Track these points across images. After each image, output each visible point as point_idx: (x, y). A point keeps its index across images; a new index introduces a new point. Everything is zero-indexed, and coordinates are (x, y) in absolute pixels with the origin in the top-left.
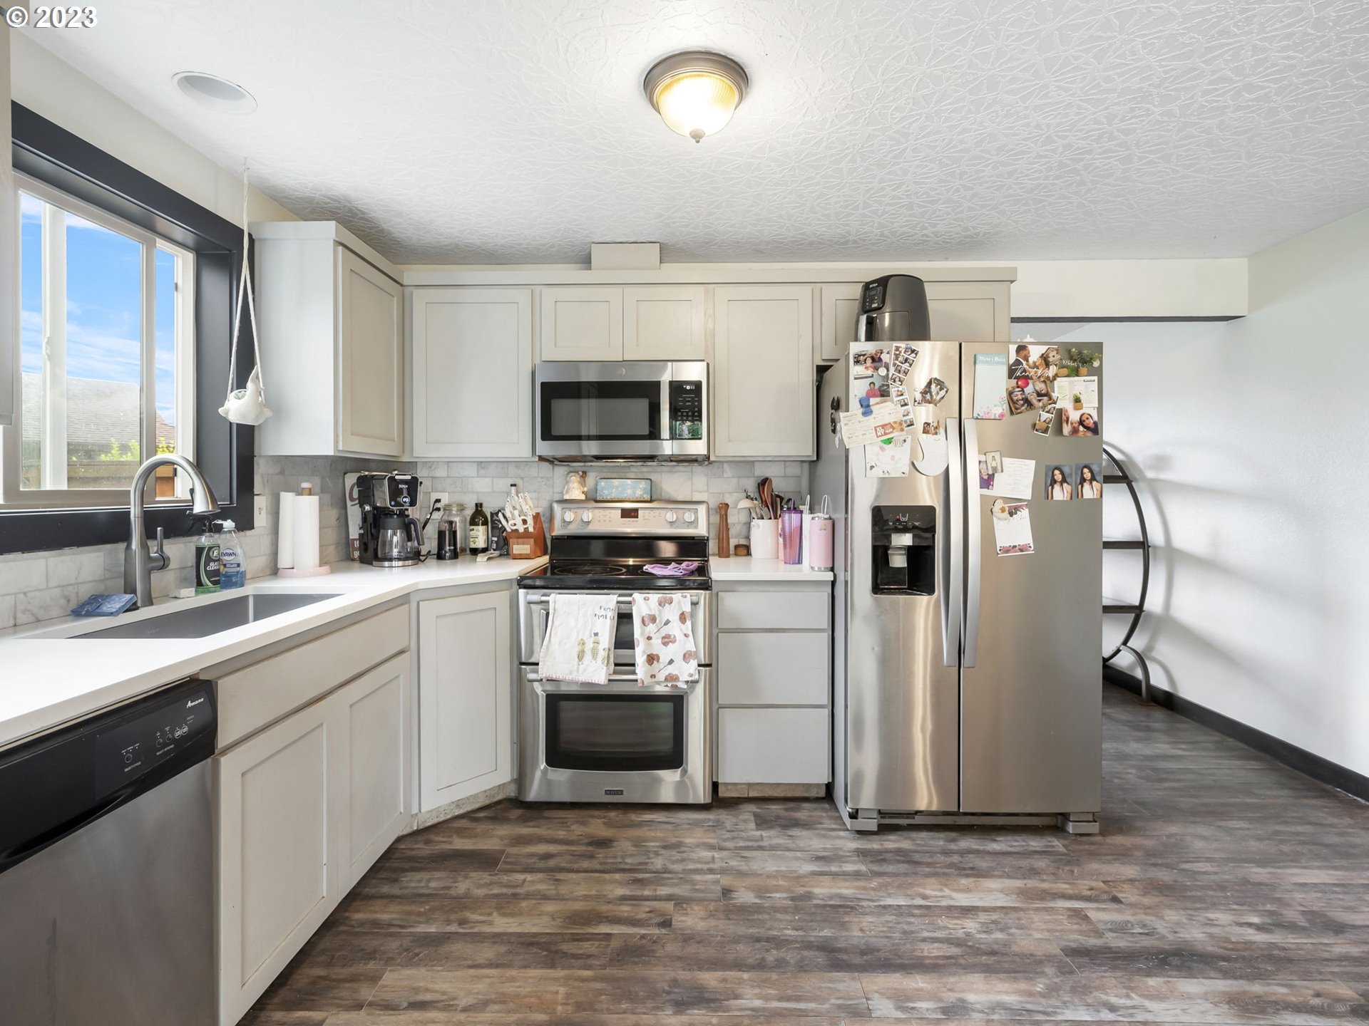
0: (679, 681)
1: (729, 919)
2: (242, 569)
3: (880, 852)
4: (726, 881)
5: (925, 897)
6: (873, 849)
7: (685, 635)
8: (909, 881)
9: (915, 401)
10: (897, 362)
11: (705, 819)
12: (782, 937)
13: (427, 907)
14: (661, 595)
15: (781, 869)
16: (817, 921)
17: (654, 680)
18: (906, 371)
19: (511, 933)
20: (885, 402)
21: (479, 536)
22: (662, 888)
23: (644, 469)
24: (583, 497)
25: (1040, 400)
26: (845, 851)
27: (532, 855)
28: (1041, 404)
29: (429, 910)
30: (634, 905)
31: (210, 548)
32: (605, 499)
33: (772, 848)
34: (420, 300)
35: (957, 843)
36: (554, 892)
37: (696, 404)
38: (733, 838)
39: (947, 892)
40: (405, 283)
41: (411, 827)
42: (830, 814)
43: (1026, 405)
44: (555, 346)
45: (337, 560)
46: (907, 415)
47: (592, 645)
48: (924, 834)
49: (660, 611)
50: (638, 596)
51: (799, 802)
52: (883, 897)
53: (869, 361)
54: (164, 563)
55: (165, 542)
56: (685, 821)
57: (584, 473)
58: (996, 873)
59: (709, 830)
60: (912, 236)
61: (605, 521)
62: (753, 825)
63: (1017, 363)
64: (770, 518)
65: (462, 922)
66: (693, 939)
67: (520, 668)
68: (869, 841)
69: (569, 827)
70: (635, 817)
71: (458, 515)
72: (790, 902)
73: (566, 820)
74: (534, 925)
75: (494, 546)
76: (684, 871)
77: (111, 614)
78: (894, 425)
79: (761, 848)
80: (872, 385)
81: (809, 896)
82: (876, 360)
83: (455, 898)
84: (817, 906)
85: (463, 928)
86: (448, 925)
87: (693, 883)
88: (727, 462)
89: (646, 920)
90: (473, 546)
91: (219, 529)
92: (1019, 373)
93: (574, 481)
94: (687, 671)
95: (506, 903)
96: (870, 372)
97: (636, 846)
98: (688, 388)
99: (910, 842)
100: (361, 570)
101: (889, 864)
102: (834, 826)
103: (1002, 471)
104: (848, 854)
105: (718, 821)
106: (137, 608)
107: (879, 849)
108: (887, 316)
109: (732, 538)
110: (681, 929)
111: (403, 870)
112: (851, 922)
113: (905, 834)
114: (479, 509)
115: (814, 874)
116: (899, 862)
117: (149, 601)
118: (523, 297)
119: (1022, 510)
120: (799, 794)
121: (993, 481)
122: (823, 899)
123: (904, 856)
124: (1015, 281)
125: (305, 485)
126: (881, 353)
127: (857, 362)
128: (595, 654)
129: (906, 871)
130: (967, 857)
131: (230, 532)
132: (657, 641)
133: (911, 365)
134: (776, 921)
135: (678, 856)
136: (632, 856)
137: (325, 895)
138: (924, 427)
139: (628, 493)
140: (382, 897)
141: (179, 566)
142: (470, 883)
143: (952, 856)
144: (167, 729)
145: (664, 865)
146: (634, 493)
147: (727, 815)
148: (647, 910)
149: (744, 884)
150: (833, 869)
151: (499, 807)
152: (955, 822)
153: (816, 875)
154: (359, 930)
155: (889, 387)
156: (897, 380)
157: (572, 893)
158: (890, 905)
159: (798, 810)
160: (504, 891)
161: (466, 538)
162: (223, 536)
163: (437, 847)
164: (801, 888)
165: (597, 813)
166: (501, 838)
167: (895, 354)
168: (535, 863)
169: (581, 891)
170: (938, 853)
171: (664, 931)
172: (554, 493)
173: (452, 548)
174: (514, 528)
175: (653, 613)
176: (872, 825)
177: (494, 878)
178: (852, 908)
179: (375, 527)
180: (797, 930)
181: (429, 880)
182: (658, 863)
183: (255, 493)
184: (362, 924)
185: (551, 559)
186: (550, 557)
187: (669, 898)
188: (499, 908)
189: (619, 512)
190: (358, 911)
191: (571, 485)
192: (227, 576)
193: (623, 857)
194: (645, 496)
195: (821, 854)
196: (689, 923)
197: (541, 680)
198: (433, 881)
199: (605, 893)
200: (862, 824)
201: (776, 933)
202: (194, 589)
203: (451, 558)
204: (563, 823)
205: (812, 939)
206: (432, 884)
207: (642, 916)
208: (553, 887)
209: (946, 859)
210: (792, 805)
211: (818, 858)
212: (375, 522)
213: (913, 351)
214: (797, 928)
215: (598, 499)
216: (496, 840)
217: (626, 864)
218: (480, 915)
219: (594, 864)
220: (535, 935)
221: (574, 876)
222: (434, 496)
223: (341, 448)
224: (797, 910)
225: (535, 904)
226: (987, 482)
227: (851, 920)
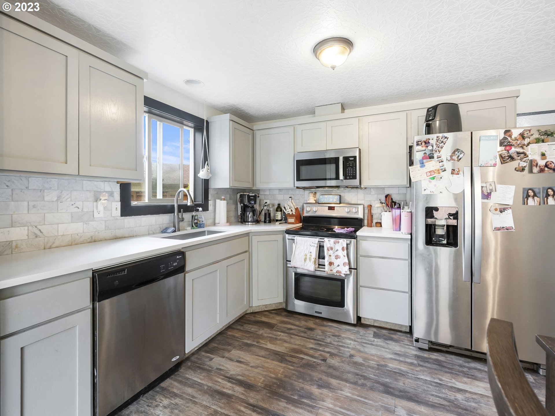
0: (341, 273)
1: (349, 365)
2: (204, 222)
3: (426, 358)
4: (352, 352)
5: (441, 380)
6: (424, 356)
7: (344, 256)
8: (436, 372)
9: (447, 160)
10: (438, 143)
11: (353, 330)
12: (368, 377)
13: (249, 335)
14: (335, 240)
15: (378, 354)
16: (385, 375)
17: (331, 272)
18: (442, 146)
19: (271, 349)
20: (431, 161)
21: (279, 216)
22: (327, 349)
23: (338, 191)
24: (314, 202)
25: (519, 156)
26: (410, 354)
27: (285, 328)
28: (519, 158)
29: (249, 336)
30: (315, 351)
31: (195, 216)
32: (322, 203)
33: (377, 345)
34: (258, 134)
35: (469, 364)
36: (289, 341)
37: (354, 165)
38: (362, 339)
39: (454, 381)
40: (254, 129)
41: (251, 311)
42: (409, 339)
43: (510, 159)
44: (302, 146)
45: (235, 221)
46: (443, 166)
47: (309, 256)
48: (453, 357)
49: (334, 245)
50: (326, 239)
51: (396, 331)
52: (420, 375)
53: (423, 144)
54: (183, 220)
55: (183, 214)
56: (344, 329)
57: (315, 193)
58: (485, 380)
59: (353, 334)
60: (457, 83)
61: (322, 211)
62: (372, 336)
63: (505, 138)
64: (390, 212)
65: (258, 342)
66: (332, 367)
67: (287, 262)
68: (423, 353)
69: (300, 321)
70: (325, 323)
71: (271, 208)
72: (377, 366)
73: (300, 319)
74: (279, 349)
75: (284, 219)
76: (337, 345)
77: (169, 233)
78: (435, 171)
79: (372, 345)
80: (425, 154)
81: (386, 366)
82: (427, 143)
83: (258, 335)
84: (388, 370)
85: (258, 344)
86: (254, 342)
87: (339, 350)
88: (372, 188)
89: (318, 357)
90: (277, 219)
91: (198, 210)
92: (506, 144)
93: (311, 196)
94: (344, 270)
95: (273, 340)
96: (424, 148)
97: (322, 333)
98: (351, 159)
99: (444, 358)
100: (241, 225)
101: (429, 363)
102: (409, 344)
103: (496, 191)
104: (411, 355)
105: (358, 331)
106: (176, 232)
107: (427, 357)
108: (438, 123)
109: (375, 219)
110: (329, 363)
111: (245, 323)
112: (401, 380)
113: (443, 354)
114: (279, 206)
115: (391, 359)
116: (434, 364)
117: (179, 230)
118: (291, 129)
119: (507, 210)
120: (396, 328)
121: (490, 196)
122: (391, 368)
123: (439, 363)
124: (518, 96)
125: (223, 197)
126: (429, 140)
127: (418, 145)
128: (310, 260)
129: (436, 368)
130: (472, 370)
131: (201, 211)
132: (333, 257)
133: (444, 144)
134: (367, 370)
135: (337, 340)
136: (320, 335)
137: (218, 323)
138: (452, 171)
139: (331, 201)
140: (237, 329)
141: (188, 221)
142: (264, 332)
143: (464, 368)
144: (172, 263)
145: (331, 341)
146: (333, 200)
147: (362, 330)
148: (319, 354)
149: (359, 355)
150: (401, 359)
151: (280, 310)
152: (471, 355)
153: (392, 359)
154: (229, 337)
155: (433, 154)
156: (437, 151)
157: (295, 342)
158: (422, 379)
159: (395, 334)
160: (273, 336)
161: (275, 216)
162: (199, 212)
163: (257, 319)
164: (383, 362)
165: (312, 319)
166: (277, 320)
167: (436, 140)
168: (286, 330)
169: (298, 342)
170: (457, 365)
171: (323, 362)
172: (304, 200)
173: (269, 219)
174: (288, 213)
175: (332, 246)
176: (426, 347)
177: (271, 332)
178: (403, 375)
179: (244, 211)
180: (375, 376)
181: (252, 328)
182: (329, 340)
183: (209, 200)
184: (230, 335)
185: (303, 225)
186: (302, 224)
187: (328, 352)
188: (270, 341)
189: (327, 208)
190: (230, 332)
191: (310, 197)
192: (200, 225)
193: (316, 335)
194: (337, 202)
195: (398, 352)
196: (333, 362)
197: (292, 267)
198: (253, 328)
199: (306, 345)
200: (420, 345)
201: (366, 375)
202: (190, 228)
203: (268, 223)
204: (299, 320)
205: (380, 381)
206: (252, 329)
207: (316, 355)
208: (289, 339)
209: (460, 369)
210: (393, 332)
211: (396, 354)
212: (245, 209)
213: (446, 138)
214: (375, 375)
215: (319, 202)
216: (275, 321)
217: (317, 338)
218: (264, 341)
219: (306, 335)
220: (279, 352)
221: (297, 337)
222: (265, 201)
223: (231, 185)
224: (378, 369)
225: (282, 343)
226: (487, 196)
227: (401, 379)
